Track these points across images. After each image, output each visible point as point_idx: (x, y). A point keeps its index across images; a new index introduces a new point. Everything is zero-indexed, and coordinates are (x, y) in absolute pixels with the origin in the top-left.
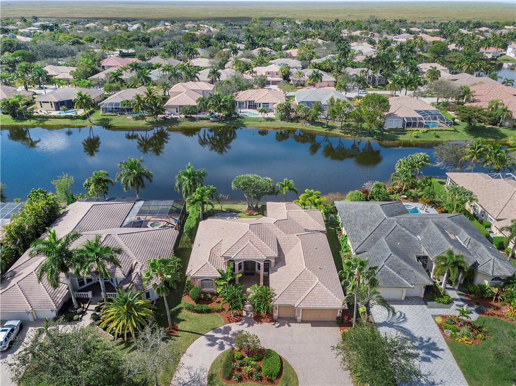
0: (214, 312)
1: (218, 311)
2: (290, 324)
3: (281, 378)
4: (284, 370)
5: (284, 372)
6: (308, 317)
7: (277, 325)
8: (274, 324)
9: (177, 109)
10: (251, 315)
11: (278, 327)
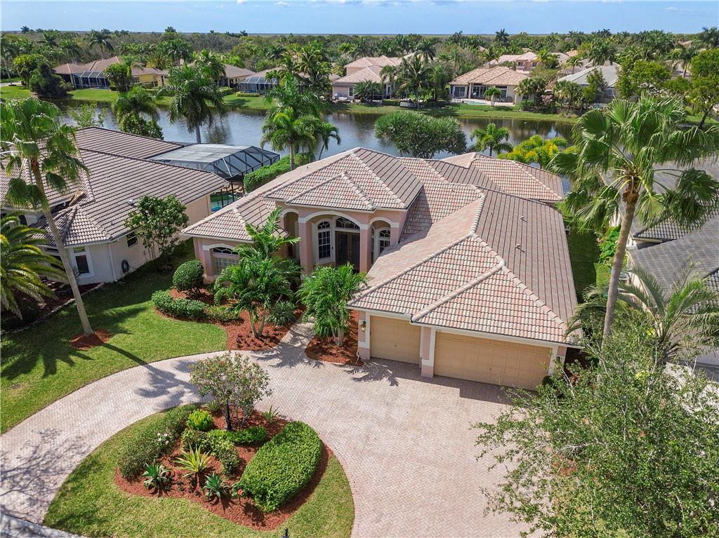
0: (214, 322)
1: (224, 322)
2: (398, 379)
3: (298, 512)
4: (318, 490)
5: (313, 498)
6: (453, 365)
7: (360, 374)
8: (352, 372)
9: (351, 89)
10: (303, 345)
11: (359, 380)
